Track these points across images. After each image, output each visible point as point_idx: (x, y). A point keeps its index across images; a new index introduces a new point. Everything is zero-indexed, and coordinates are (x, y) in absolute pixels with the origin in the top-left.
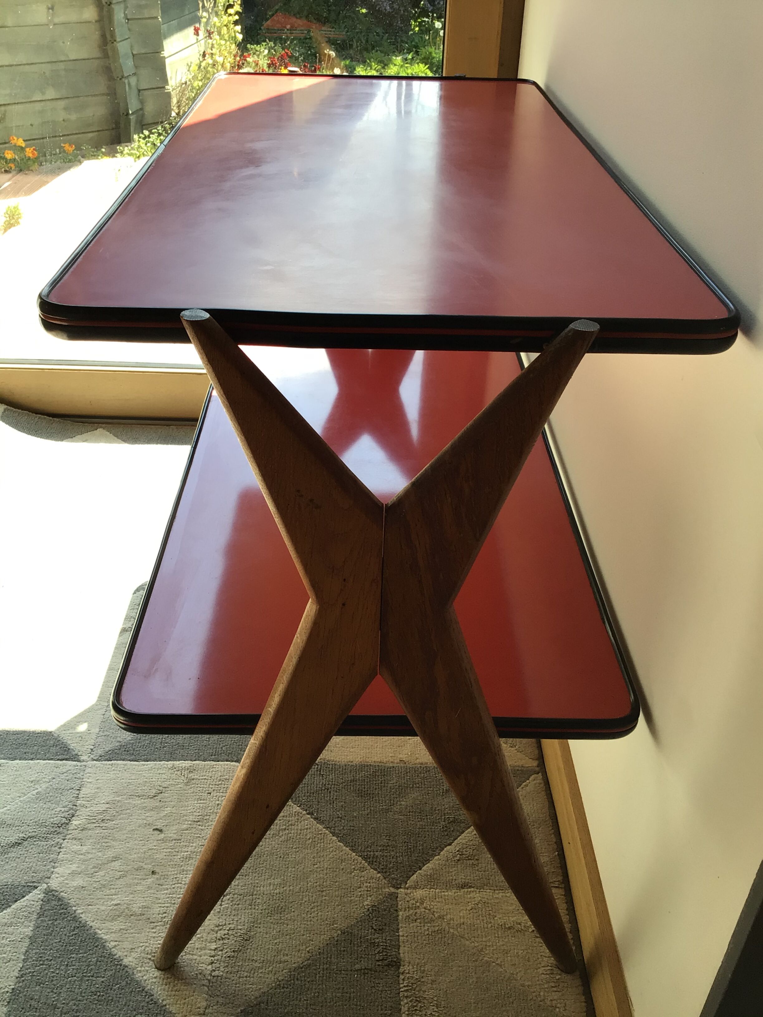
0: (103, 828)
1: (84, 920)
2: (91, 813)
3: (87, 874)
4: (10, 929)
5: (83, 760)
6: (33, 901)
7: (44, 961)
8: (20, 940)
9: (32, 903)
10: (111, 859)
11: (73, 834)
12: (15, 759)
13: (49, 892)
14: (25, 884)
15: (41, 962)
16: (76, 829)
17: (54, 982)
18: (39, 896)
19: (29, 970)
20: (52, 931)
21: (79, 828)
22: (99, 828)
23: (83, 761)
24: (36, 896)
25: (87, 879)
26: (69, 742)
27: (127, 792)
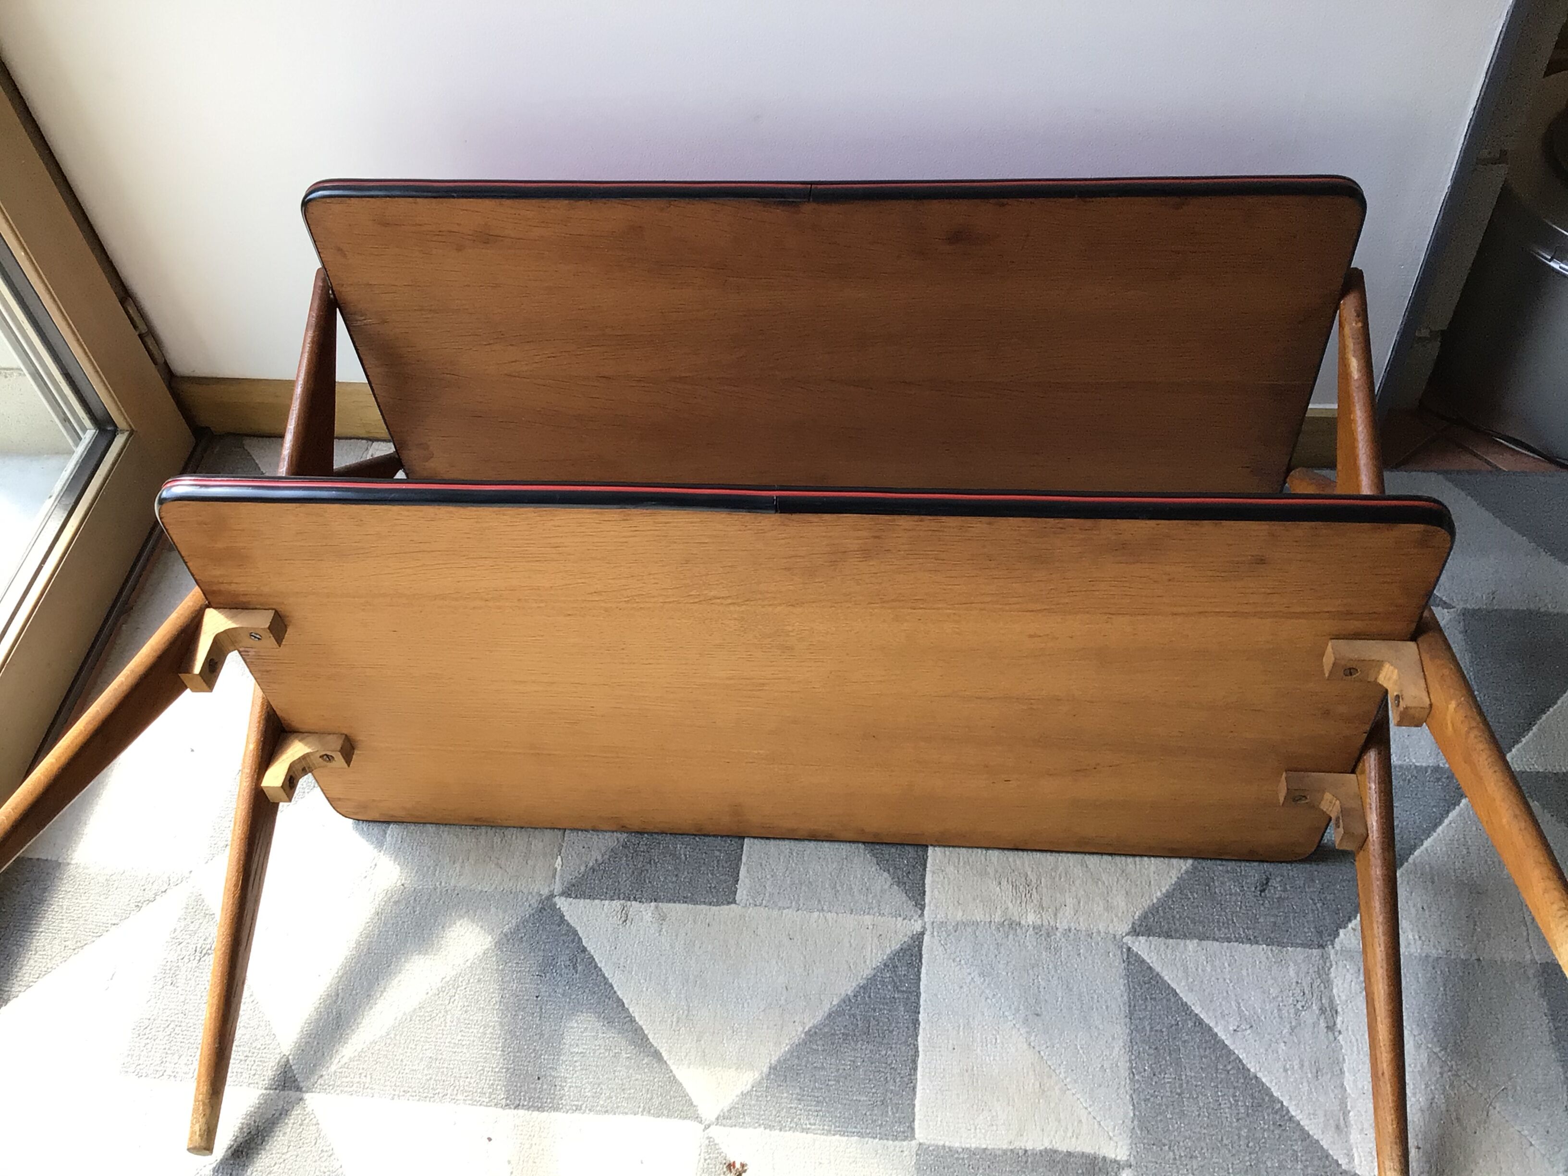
0: (1039, 882)
1: (1170, 886)
2: (1016, 902)
3: (1108, 893)
4: (1191, 965)
5: (922, 927)
6: (1150, 947)
7: (1228, 920)
8: (1205, 951)
9: (1153, 946)
10: (1085, 869)
11: (1049, 918)
12: (917, 1020)
13: (1135, 932)
14: (1126, 963)
15: (1230, 922)
16: (1041, 916)
17: (1252, 904)
18: (1143, 941)
19: (1242, 933)
20: (1189, 918)
21: (1039, 912)
22: (1039, 889)
23: (924, 927)
24: (1141, 946)
25: (1114, 892)
26: (888, 951)
27: (981, 863)
